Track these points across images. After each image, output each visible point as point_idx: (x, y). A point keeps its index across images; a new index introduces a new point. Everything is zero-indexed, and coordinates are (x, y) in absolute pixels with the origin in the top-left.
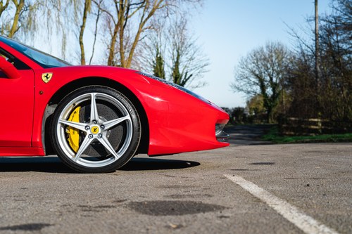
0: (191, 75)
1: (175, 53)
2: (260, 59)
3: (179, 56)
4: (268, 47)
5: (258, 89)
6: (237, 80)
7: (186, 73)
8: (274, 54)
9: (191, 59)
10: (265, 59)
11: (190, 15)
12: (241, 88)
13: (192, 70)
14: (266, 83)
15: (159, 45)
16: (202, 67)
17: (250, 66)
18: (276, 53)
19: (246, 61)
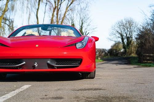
0: (89, 33)
1: (81, 22)
2: (122, 26)
3: (82, 23)
4: (125, 19)
5: (120, 40)
6: (110, 35)
7: (86, 32)
8: (128, 23)
9: (89, 25)
10: (123, 25)
11: (91, 4)
12: (112, 39)
13: (88, 30)
14: (124, 37)
15: (73, 18)
16: (94, 29)
17: (116, 29)
18: (129, 23)
19: (114, 26)
